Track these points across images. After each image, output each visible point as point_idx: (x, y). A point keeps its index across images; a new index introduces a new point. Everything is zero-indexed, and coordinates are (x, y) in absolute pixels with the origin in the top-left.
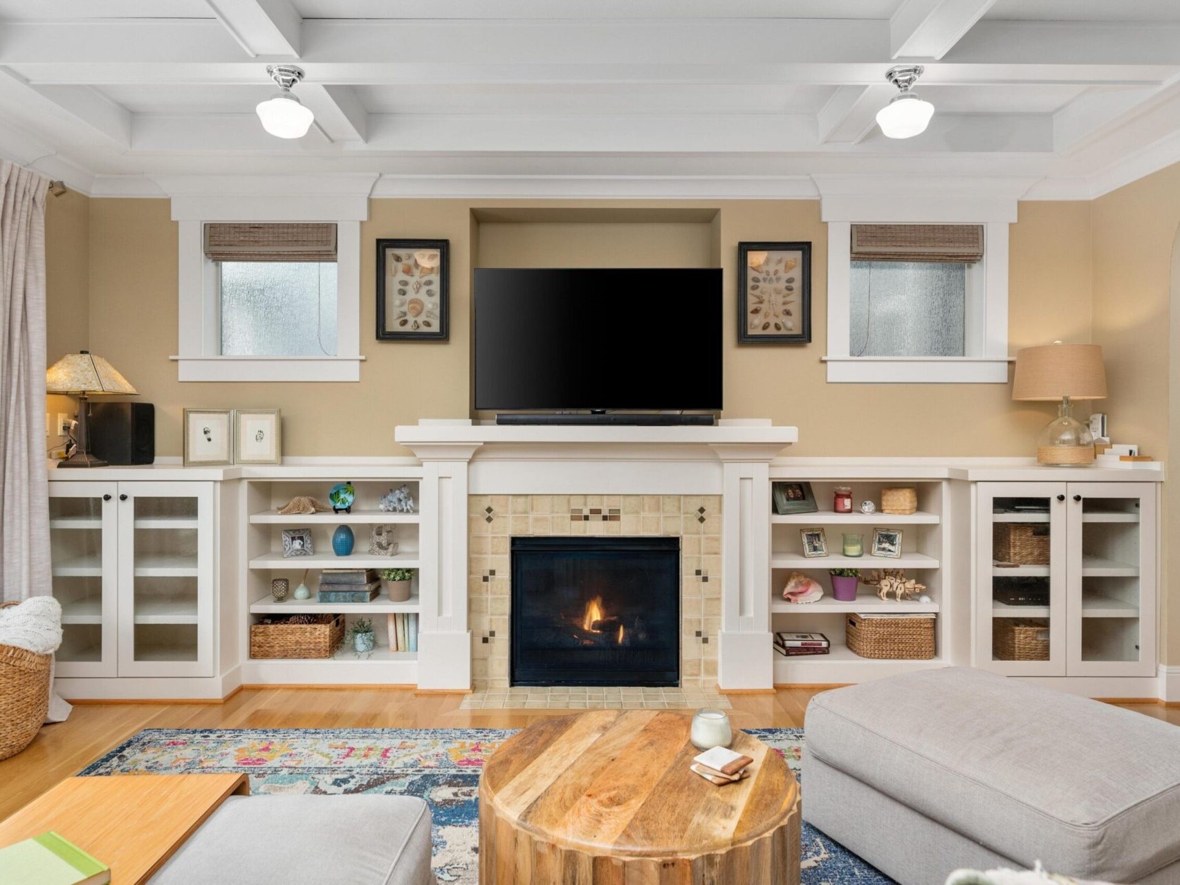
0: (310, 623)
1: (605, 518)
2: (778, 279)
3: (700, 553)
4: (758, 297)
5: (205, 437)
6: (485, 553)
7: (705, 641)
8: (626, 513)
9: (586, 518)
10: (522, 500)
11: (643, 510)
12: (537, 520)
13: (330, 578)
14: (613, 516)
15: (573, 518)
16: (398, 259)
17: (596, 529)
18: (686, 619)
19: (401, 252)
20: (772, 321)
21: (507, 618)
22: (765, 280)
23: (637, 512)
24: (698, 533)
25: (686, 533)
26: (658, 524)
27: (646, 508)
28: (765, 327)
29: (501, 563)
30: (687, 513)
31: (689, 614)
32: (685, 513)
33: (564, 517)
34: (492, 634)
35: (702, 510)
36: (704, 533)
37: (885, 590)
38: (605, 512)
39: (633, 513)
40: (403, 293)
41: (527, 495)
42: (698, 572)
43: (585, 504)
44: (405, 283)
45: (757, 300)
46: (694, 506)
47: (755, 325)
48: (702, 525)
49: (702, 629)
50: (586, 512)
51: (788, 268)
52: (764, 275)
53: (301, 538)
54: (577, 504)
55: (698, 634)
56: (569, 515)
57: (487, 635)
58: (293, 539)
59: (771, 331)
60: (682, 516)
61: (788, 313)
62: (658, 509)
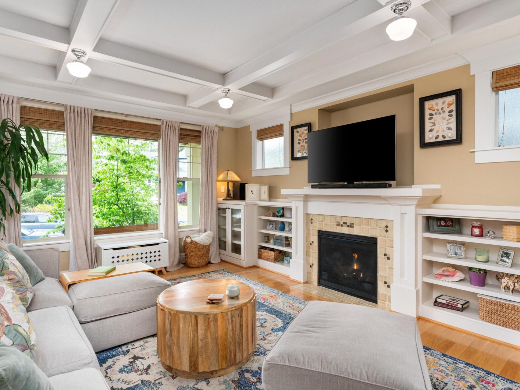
0: (271, 250)
1: (348, 226)
2: (444, 112)
3: (386, 246)
4: (432, 123)
5: (251, 193)
6: (310, 235)
7: (389, 286)
8: (356, 225)
9: (342, 226)
10: (321, 217)
11: (363, 225)
12: (326, 224)
13: (277, 238)
14: (351, 226)
15: (338, 225)
16: (298, 132)
17: (345, 230)
18: (380, 275)
19: (298, 130)
20: (440, 134)
21: (317, 260)
22: (436, 114)
23: (360, 225)
24: (385, 237)
25: (380, 236)
26: (368, 231)
27: (364, 224)
28: (436, 138)
29: (315, 239)
30: (380, 228)
31: (381, 273)
32: (379, 227)
33: (334, 224)
34: (313, 265)
35: (387, 227)
36: (388, 237)
37: (504, 285)
38: (348, 224)
39: (358, 225)
40: (299, 143)
41: (323, 215)
42: (385, 255)
43: (341, 220)
44: (300, 140)
45: (432, 125)
46: (383, 225)
47: (429, 137)
48: (387, 234)
49: (387, 281)
50: (342, 223)
51: (449, 105)
52: (436, 111)
53: (272, 224)
54: (338, 220)
55: (385, 283)
56: (336, 224)
57: (311, 265)
58: (270, 224)
59: (441, 139)
60: (378, 229)
61: (449, 129)
62: (368, 225)
